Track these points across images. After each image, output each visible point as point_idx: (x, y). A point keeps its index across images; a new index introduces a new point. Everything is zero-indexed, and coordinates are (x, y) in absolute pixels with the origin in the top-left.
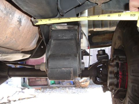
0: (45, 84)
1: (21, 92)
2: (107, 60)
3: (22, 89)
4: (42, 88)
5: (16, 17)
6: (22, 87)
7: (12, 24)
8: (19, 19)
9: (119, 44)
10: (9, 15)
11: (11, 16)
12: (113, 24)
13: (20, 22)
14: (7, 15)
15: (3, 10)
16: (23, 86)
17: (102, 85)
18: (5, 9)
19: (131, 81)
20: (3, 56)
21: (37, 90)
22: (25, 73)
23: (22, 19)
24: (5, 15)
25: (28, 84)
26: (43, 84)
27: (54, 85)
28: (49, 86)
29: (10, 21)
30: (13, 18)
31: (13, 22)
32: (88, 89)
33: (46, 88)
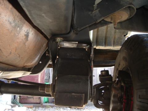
0: (38, 102)
1: (10, 110)
2: (111, 82)
3: (12, 107)
4: (34, 106)
5: (23, 30)
6: (12, 105)
7: (18, 39)
8: (27, 33)
9: (123, 65)
10: (17, 28)
11: (18, 29)
12: (117, 43)
13: (27, 36)
14: (15, 27)
15: (12, 22)
16: (13, 103)
17: (103, 109)
18: (14, 21)
19: (137, 108)
20: (4, 74)
21: (28, 108)
22: (19, 90)
23: (29, 33)
24: (13, 27)
25: (18, 101)
26: (35, 102)
27: (47, 104)
28: (42, 104)
29: (17, 34)
30: (20, 32)
31: (19, 36)
32: (84, 110)
33: (39, 107)
